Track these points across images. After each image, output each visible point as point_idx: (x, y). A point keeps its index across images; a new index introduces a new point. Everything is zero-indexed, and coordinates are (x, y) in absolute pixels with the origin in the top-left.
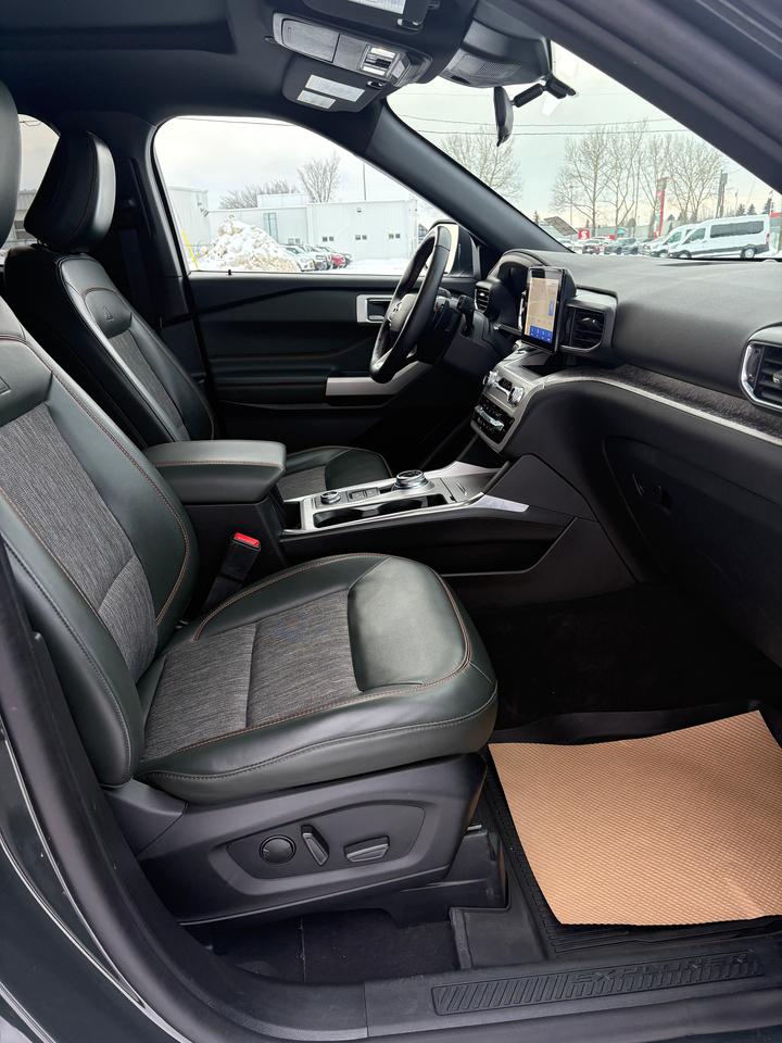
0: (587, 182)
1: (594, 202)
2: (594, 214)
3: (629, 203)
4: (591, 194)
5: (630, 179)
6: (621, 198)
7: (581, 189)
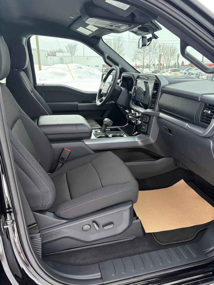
0: (142, 54)
1: (144, 59)
2: (144, 62)
4: (143, 57)
5: (153, 55)
6: (151, 59)
7: (140, 56)
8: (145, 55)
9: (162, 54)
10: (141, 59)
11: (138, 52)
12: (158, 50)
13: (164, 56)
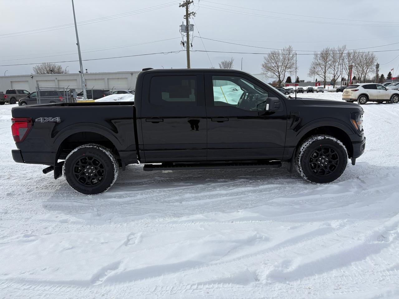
0: (322, 66)
1: (325, 73)
2: (325, 78)
3: (339, 74)
4: (324, 71)
5: (339, 66)
6: (335, 73)
7: (320, 69)
8: (327, 68)
9: (353, 64)
10: (321, 73)
11: (317, 65)
12: (346, 61)
13: (356, 67)
